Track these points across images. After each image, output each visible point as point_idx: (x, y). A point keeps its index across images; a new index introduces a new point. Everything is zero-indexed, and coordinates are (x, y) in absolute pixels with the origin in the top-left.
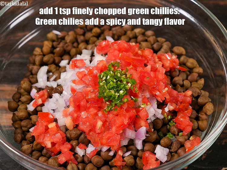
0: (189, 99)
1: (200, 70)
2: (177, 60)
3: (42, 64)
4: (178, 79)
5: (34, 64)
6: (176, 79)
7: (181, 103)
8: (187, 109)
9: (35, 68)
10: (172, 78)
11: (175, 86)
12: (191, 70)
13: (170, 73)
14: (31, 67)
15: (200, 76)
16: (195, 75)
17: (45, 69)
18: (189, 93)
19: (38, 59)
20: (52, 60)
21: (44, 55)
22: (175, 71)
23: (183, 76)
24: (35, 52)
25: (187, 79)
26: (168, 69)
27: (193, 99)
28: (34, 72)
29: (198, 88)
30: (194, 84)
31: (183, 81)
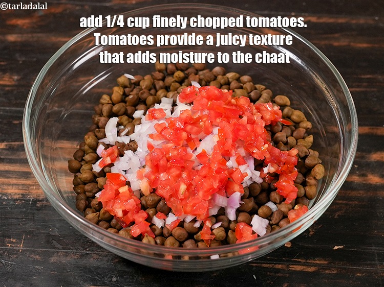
0: (294, 159)
1: (309, 125)
2: (280, 112)
3: (111, 115)
4: (281, 136)
5: (101, 115)
6: (278, 135)
7: (284, 164)
8: (291, 172)
9: (102, 119)
10: (273, 134)
11: (276, 143)
12: (297, 124)
13: (271, 128)
14: (97, 118)
15: (308, 132)
16: (302, 131)
17: (114, 121)
18: (294, 152)
19: (106, 109)
20: (123, 110)
21: (114, 104)
22: (277, 125)
23: (287, 131)
24: (102, 101)
25: (292, 135)
26: (269, 123)
27: (300, 160)
28: (100, 125)
29: (306, 147)
30: (301, 142)
31: (287, 138)
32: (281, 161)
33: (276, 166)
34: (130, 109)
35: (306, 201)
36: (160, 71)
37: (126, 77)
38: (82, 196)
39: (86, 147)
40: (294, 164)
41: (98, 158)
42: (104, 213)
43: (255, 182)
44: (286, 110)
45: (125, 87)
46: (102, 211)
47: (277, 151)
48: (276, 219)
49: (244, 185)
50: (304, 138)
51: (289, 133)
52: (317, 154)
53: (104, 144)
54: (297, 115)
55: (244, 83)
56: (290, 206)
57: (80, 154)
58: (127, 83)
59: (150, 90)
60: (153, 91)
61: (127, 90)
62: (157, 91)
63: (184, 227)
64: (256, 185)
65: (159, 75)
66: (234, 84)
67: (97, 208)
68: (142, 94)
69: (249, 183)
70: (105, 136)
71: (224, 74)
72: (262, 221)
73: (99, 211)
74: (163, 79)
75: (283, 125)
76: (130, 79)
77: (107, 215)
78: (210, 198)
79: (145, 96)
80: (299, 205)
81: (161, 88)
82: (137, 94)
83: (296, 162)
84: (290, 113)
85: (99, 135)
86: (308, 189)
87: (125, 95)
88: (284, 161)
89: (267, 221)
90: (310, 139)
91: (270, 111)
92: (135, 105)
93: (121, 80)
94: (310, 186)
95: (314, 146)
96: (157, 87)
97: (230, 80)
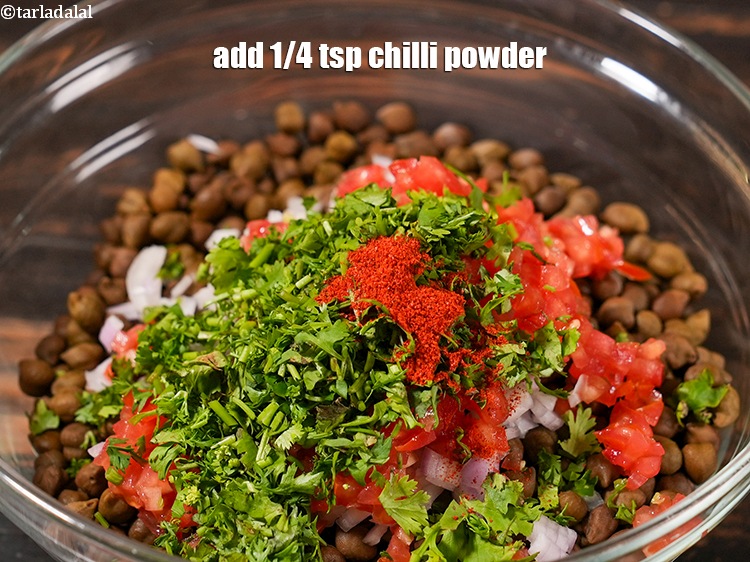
0: (652, 369)
1: (699, 283)
2: (618, 244)
3: (147, 240)
4: (621, 305)
5: (119, 242)
6: (611, 304)
7: (625, 379)
8: (643, 403)
9: (122, 254)
10: (597, 302)
11: (605, 325)
12: (665, 282)
14: (106, 253)
15: (695, 301)
16: (678, 297)
17: (154, 257)
18: (655, 348)
19: (132, 228)
20: (179, 231)
21: (154, 214)
22: (608, 278)
23: (636, 297)
24: (125, 206)
25: (650, 307)
26: (586, 271)
27: (670, 376)
28: (115, 269)
29: (689, 340)
30: (675, 327)
31: (636, 313)
32: (616, 370)
33: (601, 384)
34: (198, 229)
35: (684, 484)
36: (289, 132)
37: (192, 146)
38: (52, 458)
39: (72, 327)
40: (652, 381)
41: (104, 355)
42: (112, 502)
43: (541, 426)
44: (636, 244)
45: (189, 171)
46: (106, 495)
47: (604, 342)
48: (599, 531)
49: (510, 434)
50: (683, 318)
51: (643, 300)
52: (719, 360)
53: (122, 318)
54: (666, 255)
55: (521, 169)
56: (640, 497)
57: (54, 345)
58: (196, 162)
59: (258, 181)
60: (266, 186)
61: (195, 180)
62: (276, 185)
63: (338, 543)
64: (545, 434)
65: (285, 144)
66: (491, 170)
67: (93, 490)
68: (237, 189)
69: (524, 427)
70: (125, 298)
71: (467, 144)
72: (557, 532)
73: (98, 496)
74: (297, 155)
75: (626, 282)
76: (204, 153)
77: (119, 507)
78: (411, 462)
79: (243, 194)
80: (665, 493)
81: (291, 177)
82: (223, 192)
83: (660, 378)
84: (646, 252)
85: (111, 294)
86: (690, 451)
87: (189, 192)
88: (625, 371)
89: (572, 535)
90: (702, 321)
91: (589, 238)
92: (215, 220)
93: (179, 151)
94: (699, 443)
95: (713, 341)
96: (280, 174)
97: (483, 161)
